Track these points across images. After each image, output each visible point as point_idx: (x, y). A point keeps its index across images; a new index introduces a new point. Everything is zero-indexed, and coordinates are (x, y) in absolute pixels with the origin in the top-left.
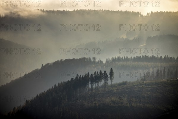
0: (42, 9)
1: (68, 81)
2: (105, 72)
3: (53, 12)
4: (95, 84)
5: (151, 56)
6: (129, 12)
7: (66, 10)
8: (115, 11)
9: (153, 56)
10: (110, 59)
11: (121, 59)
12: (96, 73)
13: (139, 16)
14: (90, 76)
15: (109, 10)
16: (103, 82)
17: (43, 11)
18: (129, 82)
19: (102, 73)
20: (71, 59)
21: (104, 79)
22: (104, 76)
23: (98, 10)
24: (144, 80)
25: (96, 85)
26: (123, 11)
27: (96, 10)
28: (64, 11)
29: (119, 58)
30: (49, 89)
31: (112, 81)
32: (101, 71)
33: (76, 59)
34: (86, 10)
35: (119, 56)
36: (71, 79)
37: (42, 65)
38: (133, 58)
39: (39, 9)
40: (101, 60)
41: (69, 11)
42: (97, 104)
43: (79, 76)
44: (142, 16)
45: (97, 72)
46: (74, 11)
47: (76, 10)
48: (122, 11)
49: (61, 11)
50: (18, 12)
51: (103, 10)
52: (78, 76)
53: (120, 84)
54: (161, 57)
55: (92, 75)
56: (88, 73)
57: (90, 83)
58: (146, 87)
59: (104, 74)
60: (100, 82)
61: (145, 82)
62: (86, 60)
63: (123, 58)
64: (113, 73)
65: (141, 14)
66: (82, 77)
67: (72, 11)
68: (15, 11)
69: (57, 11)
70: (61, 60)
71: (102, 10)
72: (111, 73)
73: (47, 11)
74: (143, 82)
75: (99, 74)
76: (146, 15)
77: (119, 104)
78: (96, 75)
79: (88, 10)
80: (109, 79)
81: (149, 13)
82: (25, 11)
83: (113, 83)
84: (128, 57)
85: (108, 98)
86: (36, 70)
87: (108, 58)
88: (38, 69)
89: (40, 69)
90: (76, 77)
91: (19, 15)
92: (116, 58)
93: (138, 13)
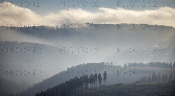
0: (92, 23)
2: (100, 74)
5: (162, 63)
7: (111, 24)
9: (164, 63)
10: (127, 64)
15: (147, 24)
21: (98, 80)
22: (98, 77)
26: (159, 25)
28: (109, 24)
31: (105, 83)
35: (135, 62)
37: (68, 68)
41: (113, 25)
49: (107, 24)
52: (76, 77)
54: (171, 63)
56: (85, 75)
63: (138, 63)
64: (106, 75)
65: (174, 28)
70: (84, 64)
75: (94, 76)
78: (91, 77)
80: (102, 80)
92: (132, 63)
93: (172, 27)
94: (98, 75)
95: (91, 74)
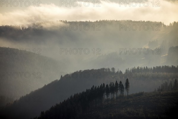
0: (65, 21)
1: (84, 92)
2: (121, 82)
3: (76, 23)
4: (110, 95)
5: (171, 66)
6: (152, 22)
7: (88, 21)
8: (137, 22)
9: (173, 66)
10: (130, 69)
11: (140, 69)
12: (111, 84)
13: (161, 26)
14: (105, 87)
15: (131, 21)
16: (119, 93)
17: (66, 22)
18: (146, 93)
19: (118, 84)
20: (90, 70)
21: (120, 89)
22: (120, 86)
23: (120, 21)
24: (162, 90)
25: (112, 95)
26: (146, 21)
27: (118, 21)
28: (86, 22)
29: (138, 68)
30: (65, 101)
31: (128, 92)
32: (116, 81)
33: (95, 70)
34: (108, 21)
35: (139, 67)
36: (87, 90)
38: (153, 69)
39: (61, 21)
40: (120, 71)
41: (91, 22)
42: (112, 116)
43: (95, 87)
44: (165, 26)
45: (113, 83)
46: (97, 21)
47: (98, 21)
48: (144, 22)
49: (84, 22)
50: (40, 23)
51: (126, 20)
52: (93, 86)
53: (137, 95)
55: (107, 85)
56: (104, 84)
57: (105, 94)
58: (163, 97)
59: (120, 84)
60: (115, 93)
61: (161, 93)
62: (105, 70)
63: (142, 68)
64: (129, 83)
65: (163, 24)
66: (97, 88)
67: (95, 22)
68: (38, 23)
69: (80, 22)
70: (81, 71)
71: (124, 20)
72: (127, 83)
73: (69, 22)
74: (160, 93)
75: (115, 85)
76: (169, 25)
77: (135, 115)
78: (112, 85)
79: (111, 20)
80: (124, 89)
81: (171, 23)
82: (48, 22)
83: (129, 94)
84: (148, 68)
85: (124, 108)
86: (55, 81)
87: (127, 68)
88: (57, 80)
89: (59, 80)
90: (92, 88)
91: (42, 27)
92: (135, 68)
93: (161, 23)
94: (119, 83)
95: (111, 83)
